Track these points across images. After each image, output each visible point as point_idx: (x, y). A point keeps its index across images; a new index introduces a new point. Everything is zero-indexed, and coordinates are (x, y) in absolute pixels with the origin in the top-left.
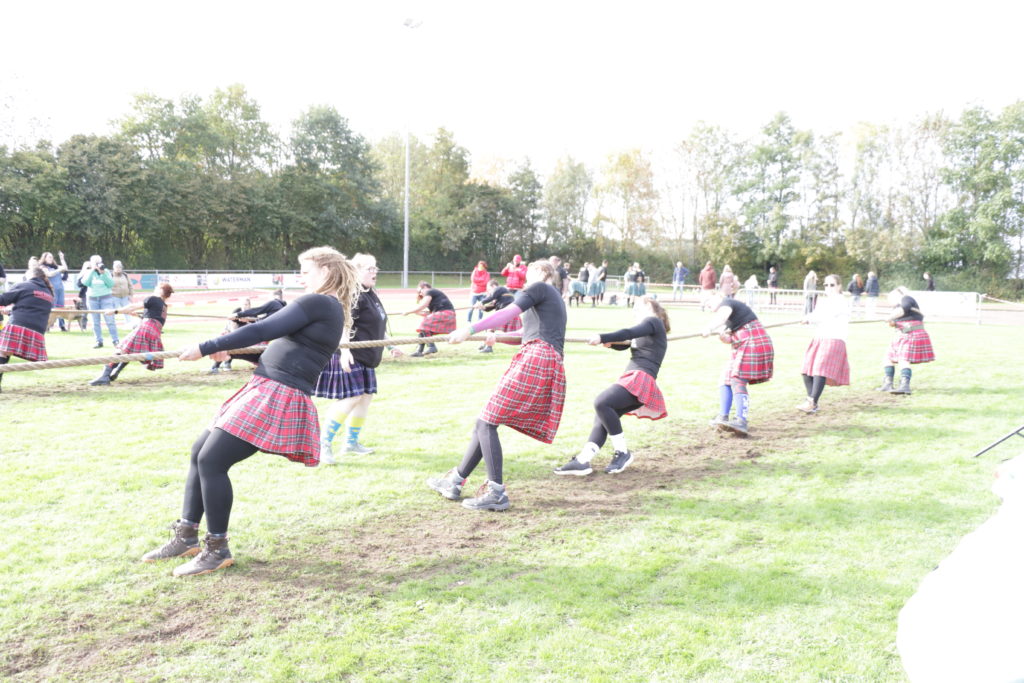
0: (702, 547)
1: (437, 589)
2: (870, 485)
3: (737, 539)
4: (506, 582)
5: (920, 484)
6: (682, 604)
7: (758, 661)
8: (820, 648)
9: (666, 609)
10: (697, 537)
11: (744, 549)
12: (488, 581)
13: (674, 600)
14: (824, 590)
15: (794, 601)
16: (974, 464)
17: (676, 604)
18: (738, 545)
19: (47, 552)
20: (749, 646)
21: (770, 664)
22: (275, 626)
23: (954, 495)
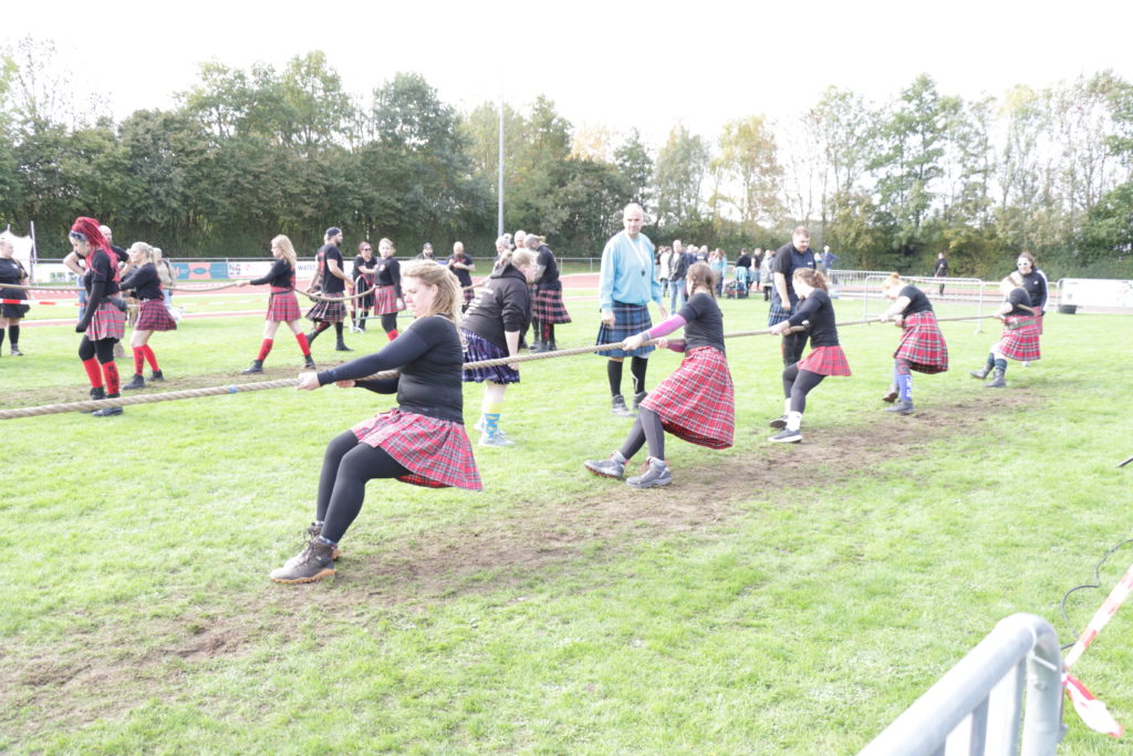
0: (794, 564)
1: (495, 606)
2: (994, 497)
3: (834, 554)
4: (571, 599)
5: (1053, 496)
6: (764, 626)
7: (841, 691)
8: (912, 677)
9: (746, 631)
10: (791, 551)
11: (840, 566)
12: (552, 597)
13: (755, 622)
14: (925, 613)
15: (891, 625)
16: (1118, 474)
17: (758, 626)
18: (835, 561)
19: (82, 561)
20: (832, 675)
21: (854, 693)
22: (313, 643)
23: (1090, 509)
